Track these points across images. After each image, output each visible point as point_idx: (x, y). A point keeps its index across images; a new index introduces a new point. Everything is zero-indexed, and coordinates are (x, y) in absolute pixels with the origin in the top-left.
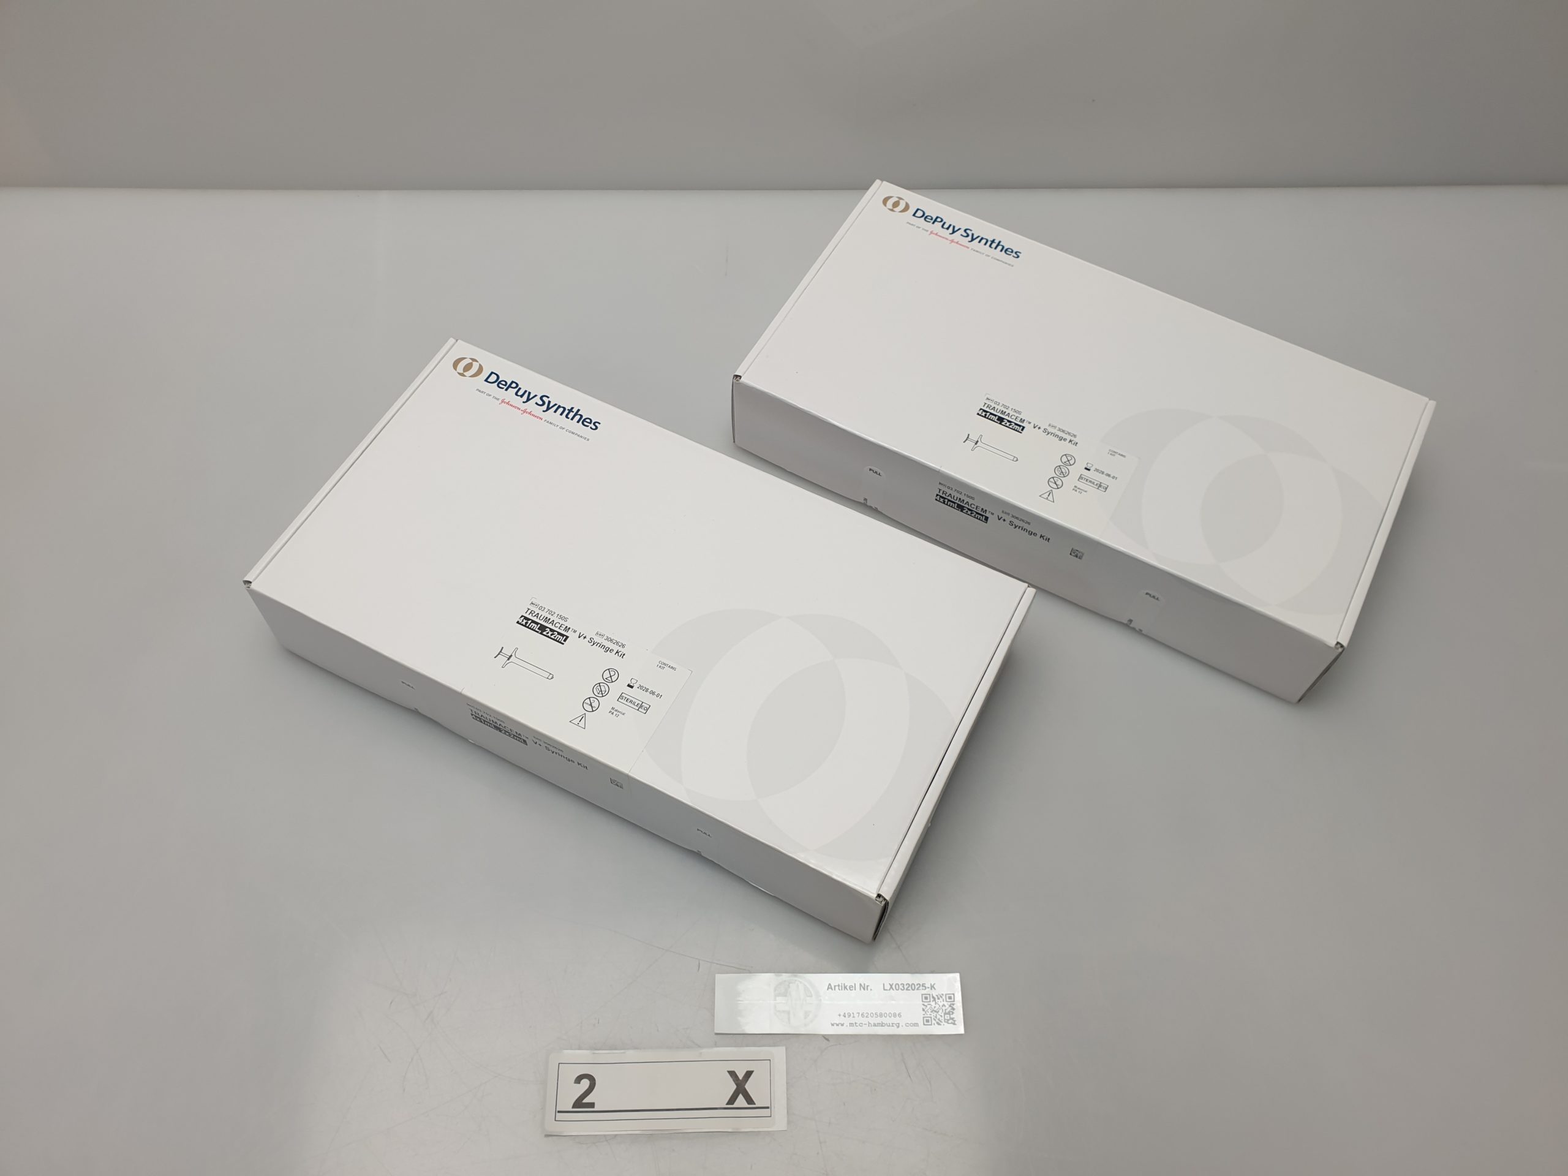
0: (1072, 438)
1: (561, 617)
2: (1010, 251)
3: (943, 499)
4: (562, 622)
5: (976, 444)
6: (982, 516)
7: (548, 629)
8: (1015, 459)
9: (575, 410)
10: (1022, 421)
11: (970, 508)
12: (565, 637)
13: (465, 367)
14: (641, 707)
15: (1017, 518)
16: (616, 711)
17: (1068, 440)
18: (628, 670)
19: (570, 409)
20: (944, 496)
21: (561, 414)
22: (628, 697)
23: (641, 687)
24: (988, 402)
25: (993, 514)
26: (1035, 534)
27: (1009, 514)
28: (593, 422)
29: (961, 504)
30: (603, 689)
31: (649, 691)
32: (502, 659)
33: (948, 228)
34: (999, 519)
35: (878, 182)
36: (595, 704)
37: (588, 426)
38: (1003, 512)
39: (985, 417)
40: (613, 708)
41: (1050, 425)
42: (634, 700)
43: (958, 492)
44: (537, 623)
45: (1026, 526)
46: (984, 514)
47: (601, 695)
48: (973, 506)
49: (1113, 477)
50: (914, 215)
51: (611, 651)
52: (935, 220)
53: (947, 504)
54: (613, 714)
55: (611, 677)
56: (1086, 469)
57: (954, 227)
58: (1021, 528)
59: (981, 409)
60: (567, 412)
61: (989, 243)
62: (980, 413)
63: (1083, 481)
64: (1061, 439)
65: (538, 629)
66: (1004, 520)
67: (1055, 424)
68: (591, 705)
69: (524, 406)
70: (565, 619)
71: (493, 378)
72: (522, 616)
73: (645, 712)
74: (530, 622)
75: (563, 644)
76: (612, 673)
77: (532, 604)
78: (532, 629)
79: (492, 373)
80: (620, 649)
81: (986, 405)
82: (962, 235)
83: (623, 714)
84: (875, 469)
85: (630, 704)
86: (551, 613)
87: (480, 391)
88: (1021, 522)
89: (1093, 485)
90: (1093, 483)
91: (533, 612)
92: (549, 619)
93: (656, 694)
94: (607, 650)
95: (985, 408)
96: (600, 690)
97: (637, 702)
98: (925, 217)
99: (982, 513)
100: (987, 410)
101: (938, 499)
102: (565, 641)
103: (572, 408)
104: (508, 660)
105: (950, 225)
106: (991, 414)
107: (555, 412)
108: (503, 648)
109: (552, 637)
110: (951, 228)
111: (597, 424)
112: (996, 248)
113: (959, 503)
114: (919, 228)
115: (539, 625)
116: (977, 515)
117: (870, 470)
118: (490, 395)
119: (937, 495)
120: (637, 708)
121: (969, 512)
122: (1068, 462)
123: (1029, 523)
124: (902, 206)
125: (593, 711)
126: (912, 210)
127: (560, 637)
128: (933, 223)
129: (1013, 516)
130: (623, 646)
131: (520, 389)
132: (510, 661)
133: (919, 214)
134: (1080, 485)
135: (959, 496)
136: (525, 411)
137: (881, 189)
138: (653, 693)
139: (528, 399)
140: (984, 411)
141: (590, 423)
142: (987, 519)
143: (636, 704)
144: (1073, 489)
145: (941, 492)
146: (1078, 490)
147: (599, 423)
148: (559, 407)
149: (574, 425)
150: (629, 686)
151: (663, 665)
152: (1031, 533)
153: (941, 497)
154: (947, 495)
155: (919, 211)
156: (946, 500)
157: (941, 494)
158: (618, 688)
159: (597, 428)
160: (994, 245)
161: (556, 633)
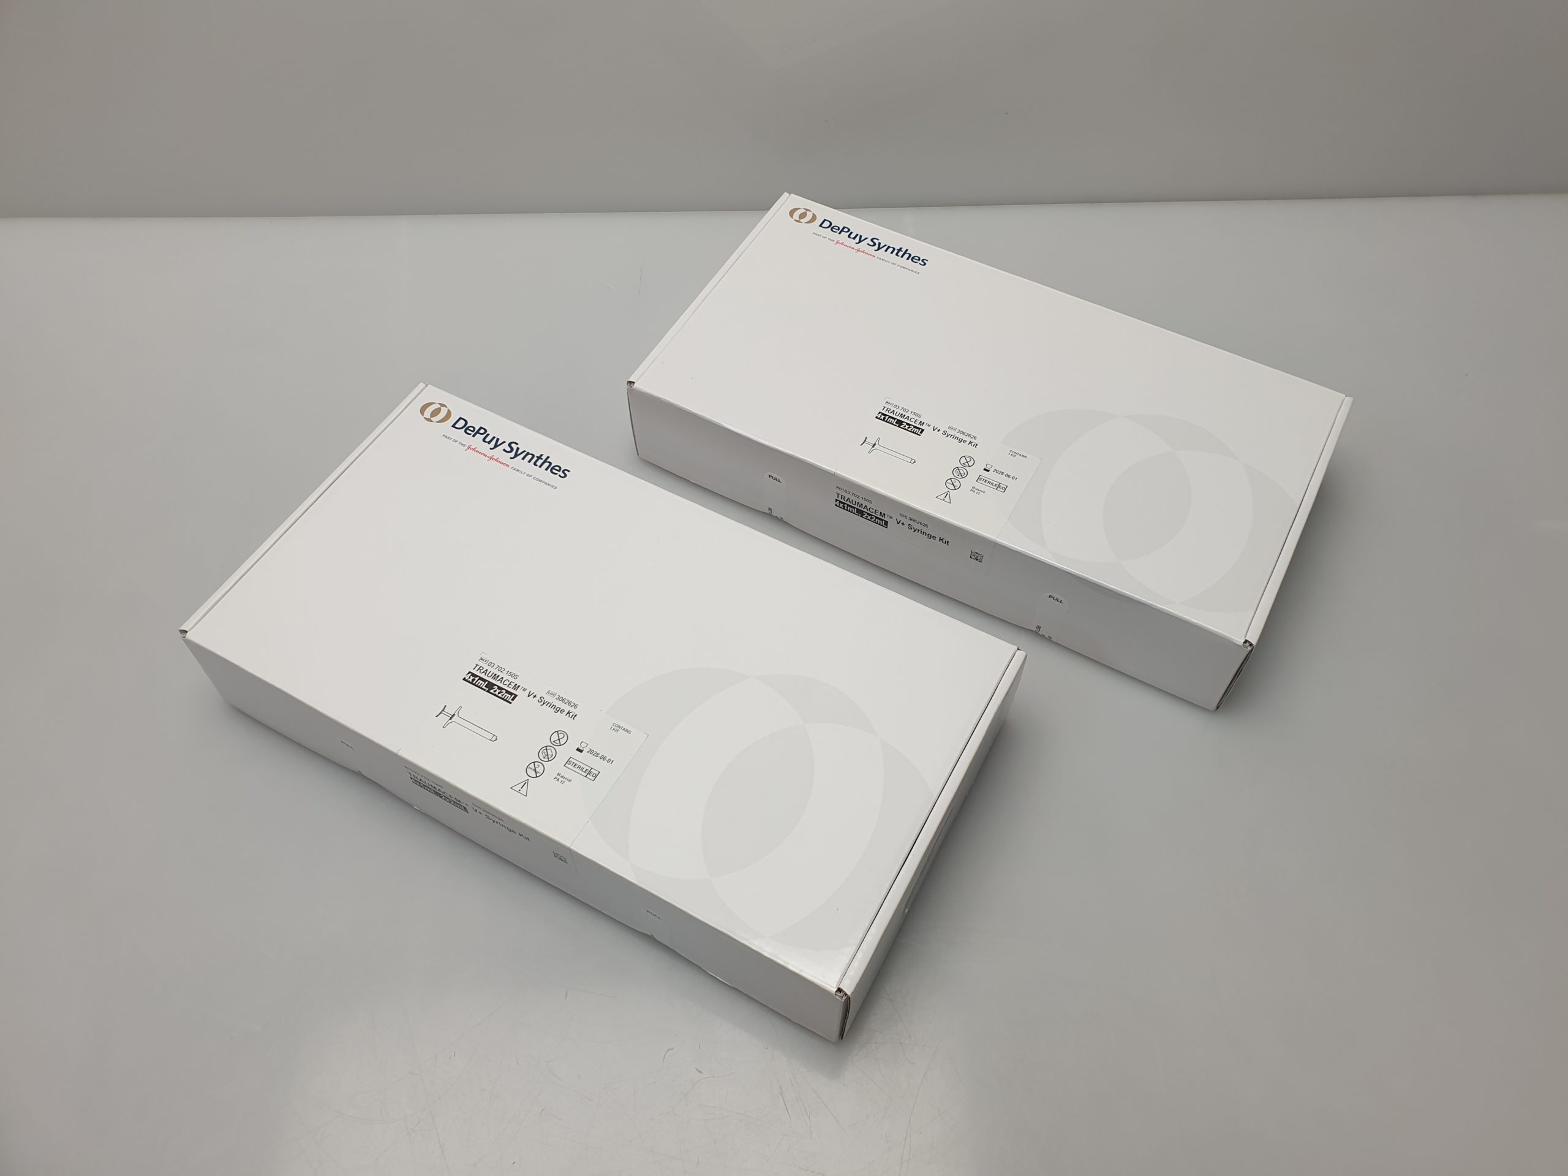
0: (972, 440)
1: (511, 674)
2: (917, 258)
3: (843, 504)
4: (511, 679)
5: (873, 447)
6: (882, 520)
7: (496, 687)
8: (913, 461)
9: (544, 458)
10: (921, 423)
11: (869, 512)
12: (513, 696)
13: (432, 412)
14: (589, 773)
15: (914, 521)
16: (562, 777)
17: (968, 442)
18: (577, 732)
19: (539, 456)
20: (843, 500)
21: (529, 462)
22: (576, 762)
23: (591, 751)
24: (888, 406)
25: (891, 518)
26: (934, 538)
27: (906, 517)
28: (562, 470)
29: (860, 509)
30: (549, 753)
31: (600, 755)
32: (444, 718)
33: (854, 238)
34: (898, 523)
35: (786, 195)
36: (540, 769)
37: (556, 474)
38: (900, 515)
39: (884, 420)
40: (559, 774)
41: (949, 427)
42: (582, 766)
43: (855, 495)
44: (485, 681)
45: (924, 529)
46: (883, 518)
47: (547, 760)
48: (871, 510)
49: (1013, 478)
50: (821, 226)
51: (562, 711)
52: (842, 230)
53: (847, 510)
54: (558, 780)
55: (559, 739)
56: (985, 469)
57: (861, 237)
58: (920, 532)
59: (880, 413)
60: (535, 459)
61: (896, 251)
62: (879, 417)
63: (981, 482)
64: (961, 441)
65: (485, 686)
66: (903, 524)
67: (955, 427)
68: (535, 770)
69: (490, 453)
70: (515, 676)
71: (461, 423)
72: (470, 672)
73: (593, 778)
74: (477, 679)
75: (510, 703)
76: (561, 736)
77: (482, 659)
78: (479, 687)
79: (460, 418)
80: (572, 709)
81: (885, 409)
82: (868, 244)
83: (570, 781)
84: (775, 475)
85: (577, 770)
86: (500, 669)
87: (446, 437)
88: (919, 525)
89: (991, 486)
90: (992, 484)
91: (481, 668)
92: (499, 676)
93: (607, 759)
94: (558, 710)
95: (884, 412)
96: (547, 754)
97: (586, 768)
98: (831, 227)
99: (881, 517)
100: (887, 413)
101: (838, 505)
102: (513, 700)
103: (542, 455)
104: (450, 719)
105: (857, 235)
106: (890, 417)
107: (523, 459)
108: (445, 706)
109: (500, 695)
110: (858, 237)
111: (566, 472)
112: (902, 257)
113: (858, 507)
114: (825, 238)
115: (487, 683)
116: (877, 520)
117: (770, 476)
118: (456, 441)
119: (837, 500)
120: (585, 775)
121: (869, 517)
122: (967, 464)
123: (927, 526)
124: (809, 216)
125: (537, 777)
126: (819, 221)
127: (508, 695)
128: (840, 233)
129: (911, 519)
130: (575, 706)
131: (488, 435)
132: (453, 720)
133: (826, 224)
134: (978, 486)
135: (858, 500)
136: (491, 458)
137: (788, 201)
138: (604, 758)
139: (496, 446)
140: (883, 414)
141: (559, 471)
142: (886, 523)
143: (584, 770)
144: (971, 490)
145: (840, 496)
146: (976, 491)
147: (569, 471)
148: (528, 454)
149: (543, 473)
150: (578, 750)
151: (617, 728)
152: (930, 537)
153: (840, 502)
154: (846, 500)
155: (826, 222)
156: (846, 505)
157: (839, 499)
158: (566, 752)
159: (566, 475)
160: (901, 254)
161: (504, 691)
